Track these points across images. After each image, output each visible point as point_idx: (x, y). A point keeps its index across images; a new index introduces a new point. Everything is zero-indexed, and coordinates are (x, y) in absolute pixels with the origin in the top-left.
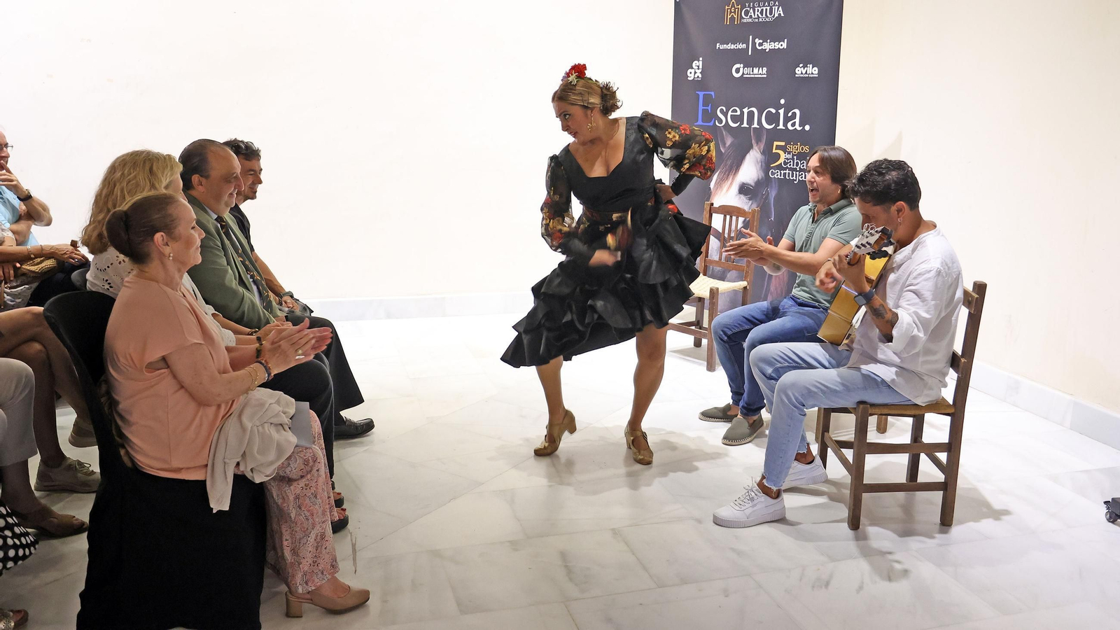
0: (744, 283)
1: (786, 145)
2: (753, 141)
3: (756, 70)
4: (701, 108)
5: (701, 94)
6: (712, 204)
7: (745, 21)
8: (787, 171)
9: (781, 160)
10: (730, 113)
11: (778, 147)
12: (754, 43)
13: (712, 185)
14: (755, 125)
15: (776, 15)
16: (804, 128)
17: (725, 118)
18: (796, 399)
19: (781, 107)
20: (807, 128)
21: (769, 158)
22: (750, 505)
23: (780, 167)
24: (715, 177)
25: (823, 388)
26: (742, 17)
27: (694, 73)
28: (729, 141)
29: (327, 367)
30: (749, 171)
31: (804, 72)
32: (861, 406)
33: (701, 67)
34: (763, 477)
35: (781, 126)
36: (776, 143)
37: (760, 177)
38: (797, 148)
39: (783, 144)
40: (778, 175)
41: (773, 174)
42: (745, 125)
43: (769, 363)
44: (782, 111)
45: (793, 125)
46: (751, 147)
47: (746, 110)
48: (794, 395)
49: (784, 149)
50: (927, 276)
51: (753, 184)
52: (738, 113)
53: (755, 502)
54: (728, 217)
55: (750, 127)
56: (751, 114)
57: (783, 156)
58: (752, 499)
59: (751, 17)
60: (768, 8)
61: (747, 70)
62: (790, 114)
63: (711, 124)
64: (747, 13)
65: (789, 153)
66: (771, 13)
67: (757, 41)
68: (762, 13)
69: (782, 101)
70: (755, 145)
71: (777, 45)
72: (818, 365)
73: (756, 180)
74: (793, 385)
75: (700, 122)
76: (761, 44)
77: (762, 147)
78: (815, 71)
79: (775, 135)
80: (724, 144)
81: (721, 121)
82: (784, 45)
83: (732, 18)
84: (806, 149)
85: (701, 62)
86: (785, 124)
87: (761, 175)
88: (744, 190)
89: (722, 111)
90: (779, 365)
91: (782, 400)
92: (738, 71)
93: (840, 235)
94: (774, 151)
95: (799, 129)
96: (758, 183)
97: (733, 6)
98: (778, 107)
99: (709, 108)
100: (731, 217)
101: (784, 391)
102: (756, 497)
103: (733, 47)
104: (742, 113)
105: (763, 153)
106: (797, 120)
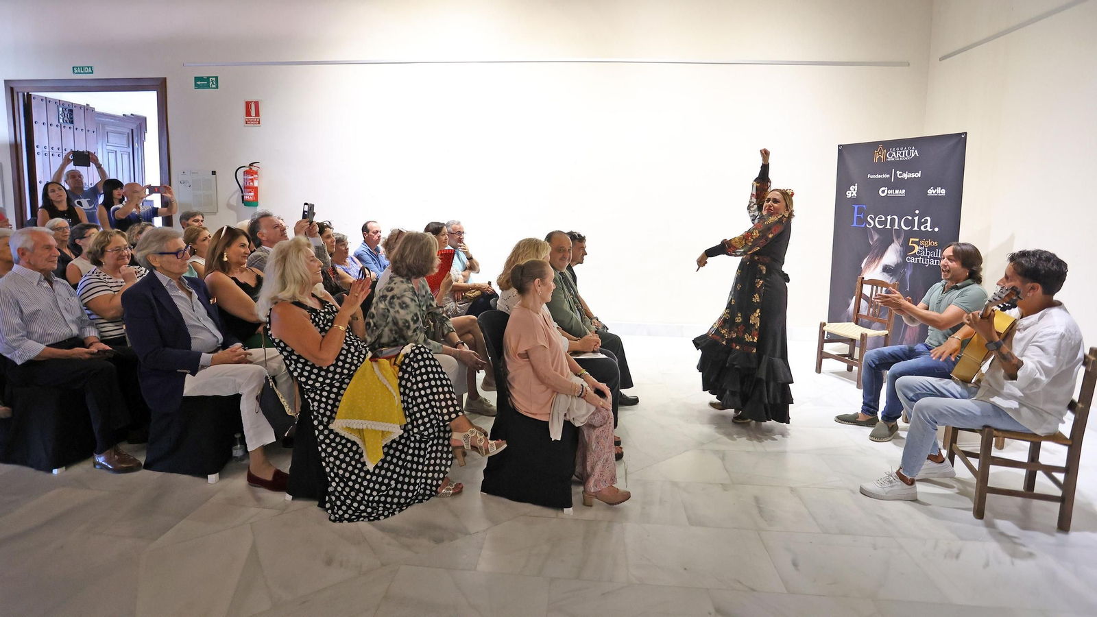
0: (887, 332)
1: (919, 241)
2: (894, 238)
3: (897, 192)
4: (856, 215)
5: (856, 207)
6: (863, 278)
7: (889, 160)
8: (920, 258)
9: (916, 251)
10: (877, 219)
11: (913, 242)
12: (896, 174)
13: (863, 265)
14: (896, 227)
15: (913, 155)
16: (933, 230)
17: (873, 222)
18: (930, 417)
19: (916, 215)
20: (936, 229)
21: (906, 249)
22: (889, 485)
23: (914, 255)
24: (865, 261)
25: (953, 412)
26: (887, 158)
27: (852, 192)
28: (876, 237)
29: (616, 362)
30: (891, 256)
31: (934, 192)
32: (987, 429)
33: (856, 189)
34: (901, 468)
35: (916, 228)
36: (911, 239)
37: (899, 262)
38: (928, 243)
39: (918, 240)
40: (913, 260)
41: (909, 259)
42: (888, 227)
43: (911, 390)
44: (916, 219)
45: (926, 227)
46: (893, 241)
47: (889, 218)
48: (929, 415)
49: (918, 243)
50: (1052, 337)
51: (894, 266)
52: (884, 219)
53: (894, 484)
54: (875, 287)
55: (892, 228)
56: (893, 221)
57: (917, 248)
58: (891, 482)
59: (893, 157)
60: (907, 151)
61: (890, 192)
62: (923, 220)
63: (863, 226)
64: (890, 155)
65: (922, 246)
66: (909, 154)
67: (898, 172)
68: (902, 154)
69: (917, 212)
70: (895, 240)
71: (913, 175)
72: (950, 395)
73: (896, 263)
74: (928, 407)
75: (855, 225)
76: (900, 175)
77: (901, 241)
78: (943, 192)
79: (911, 233)
80: (872, 239)
81: (870, 224)
82: (919, 175)
83: (880, 158)
84: (936, 244)
85: (856, 187)
86: (919, 227)
87: (900, 260)
88: (886, 269)
89: (871, 218)
90: (919, 392)
91: (918, 416)
92: (883, 192)
93: (962, 304)
94: (910, 244)
95: (930, 230)
96: (898, 265)
97: (880, 150)
98: (914, 215)
99: (862, 216)
100: (877, 287)
101: (920, 410)
102: (894, 481)
103: (880, 176)
104: (886, 219)
105: (902, 246)
106: (929, 224)
